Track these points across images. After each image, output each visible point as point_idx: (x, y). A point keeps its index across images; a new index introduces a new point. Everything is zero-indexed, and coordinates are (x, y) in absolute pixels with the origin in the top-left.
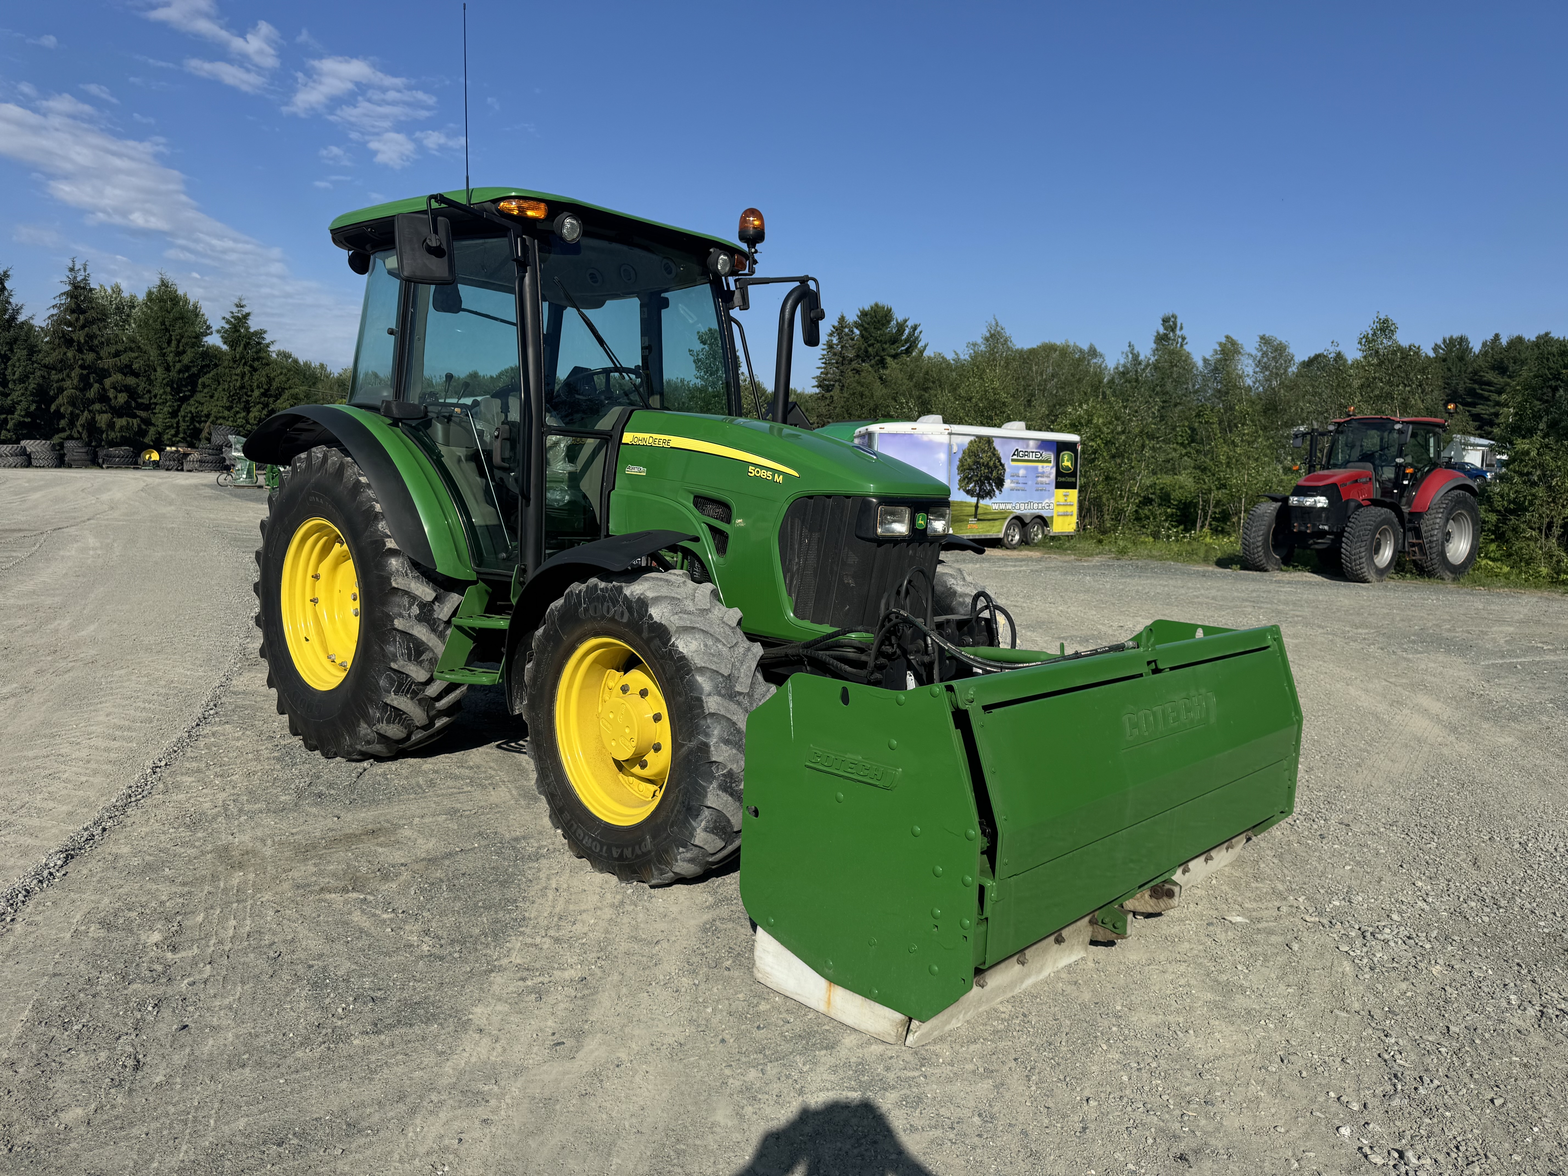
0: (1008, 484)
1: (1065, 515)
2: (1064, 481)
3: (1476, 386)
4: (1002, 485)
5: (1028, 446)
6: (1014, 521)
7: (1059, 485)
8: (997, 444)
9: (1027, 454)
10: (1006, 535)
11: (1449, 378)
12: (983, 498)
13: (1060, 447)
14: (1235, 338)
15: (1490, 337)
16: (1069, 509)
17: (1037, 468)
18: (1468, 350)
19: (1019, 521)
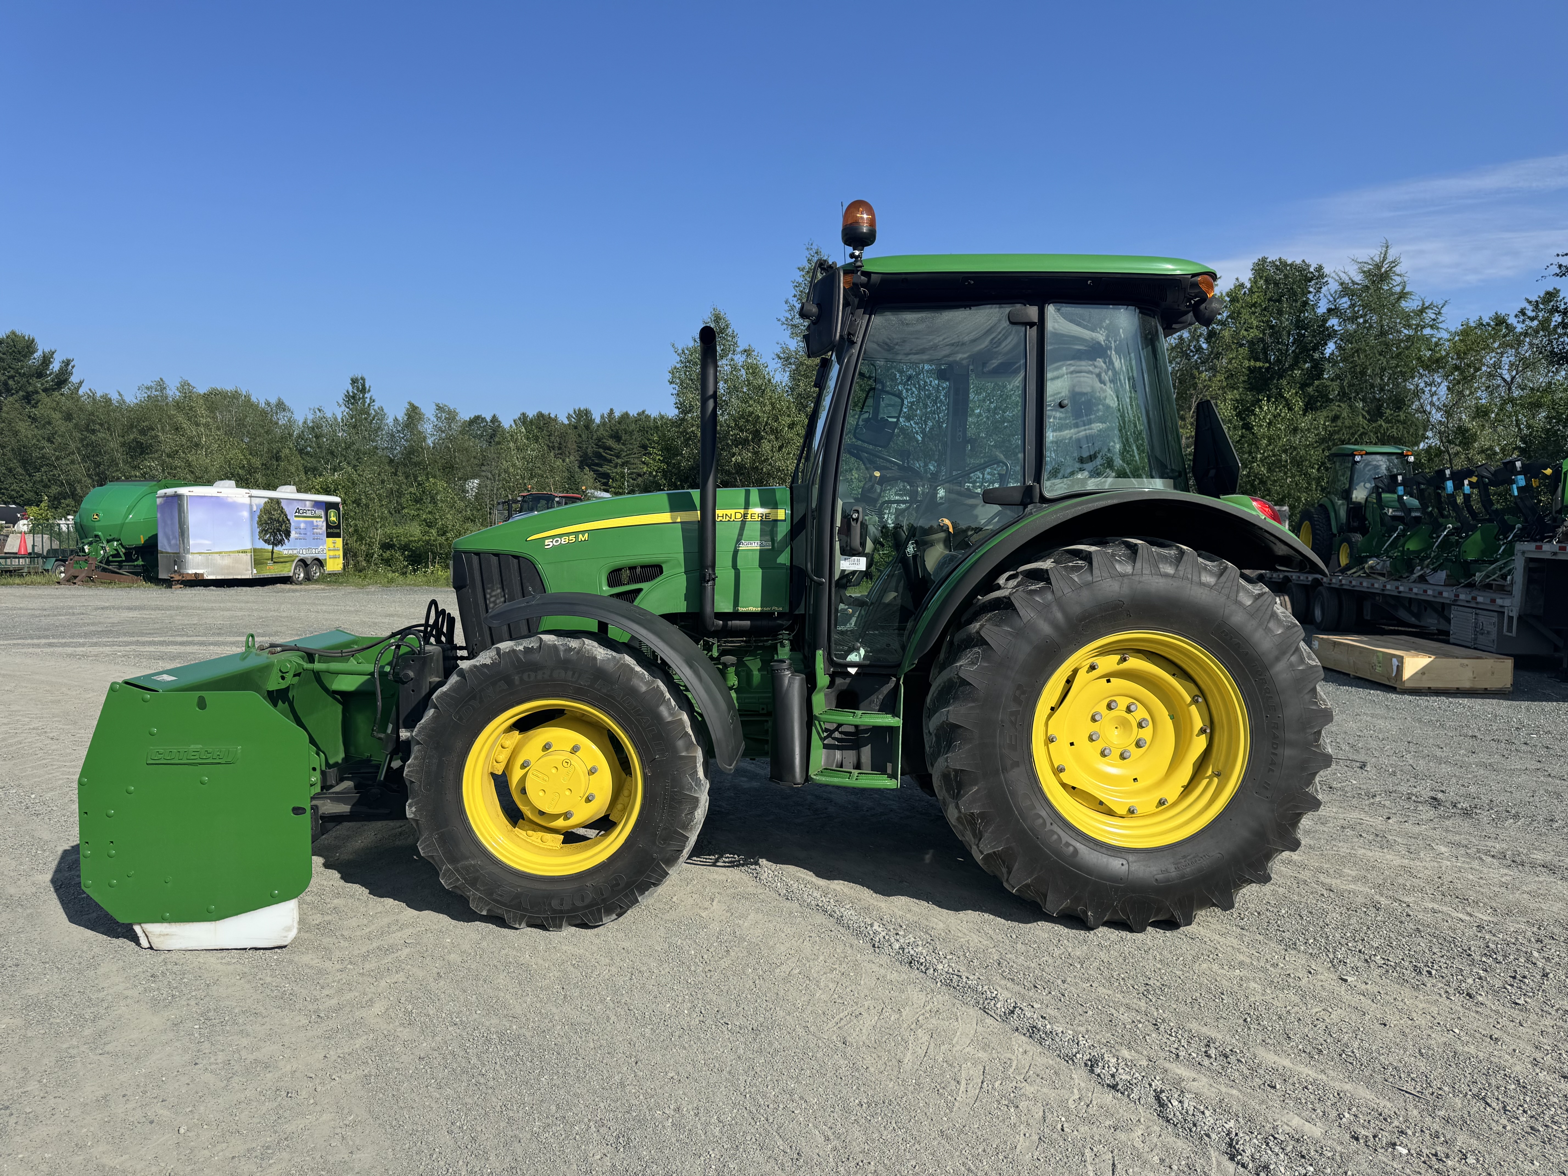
0: (293, 534)
1: (335, 557)
2: (332, 531)
3: (601, 450)
4: (289, 536)
5: (305, 506)
6: (300, 563)
7: (329, 535)
8: (284, 504)
9: (305, 511)
10: (295, 573)
11: (580, 443)
12: (276, 545)
13: (329, 506)
14: (416, 404)
15: (606, 412)
16: (337, 553)
17: (312, 522)
18: (592, 421)
19: (303, 562)
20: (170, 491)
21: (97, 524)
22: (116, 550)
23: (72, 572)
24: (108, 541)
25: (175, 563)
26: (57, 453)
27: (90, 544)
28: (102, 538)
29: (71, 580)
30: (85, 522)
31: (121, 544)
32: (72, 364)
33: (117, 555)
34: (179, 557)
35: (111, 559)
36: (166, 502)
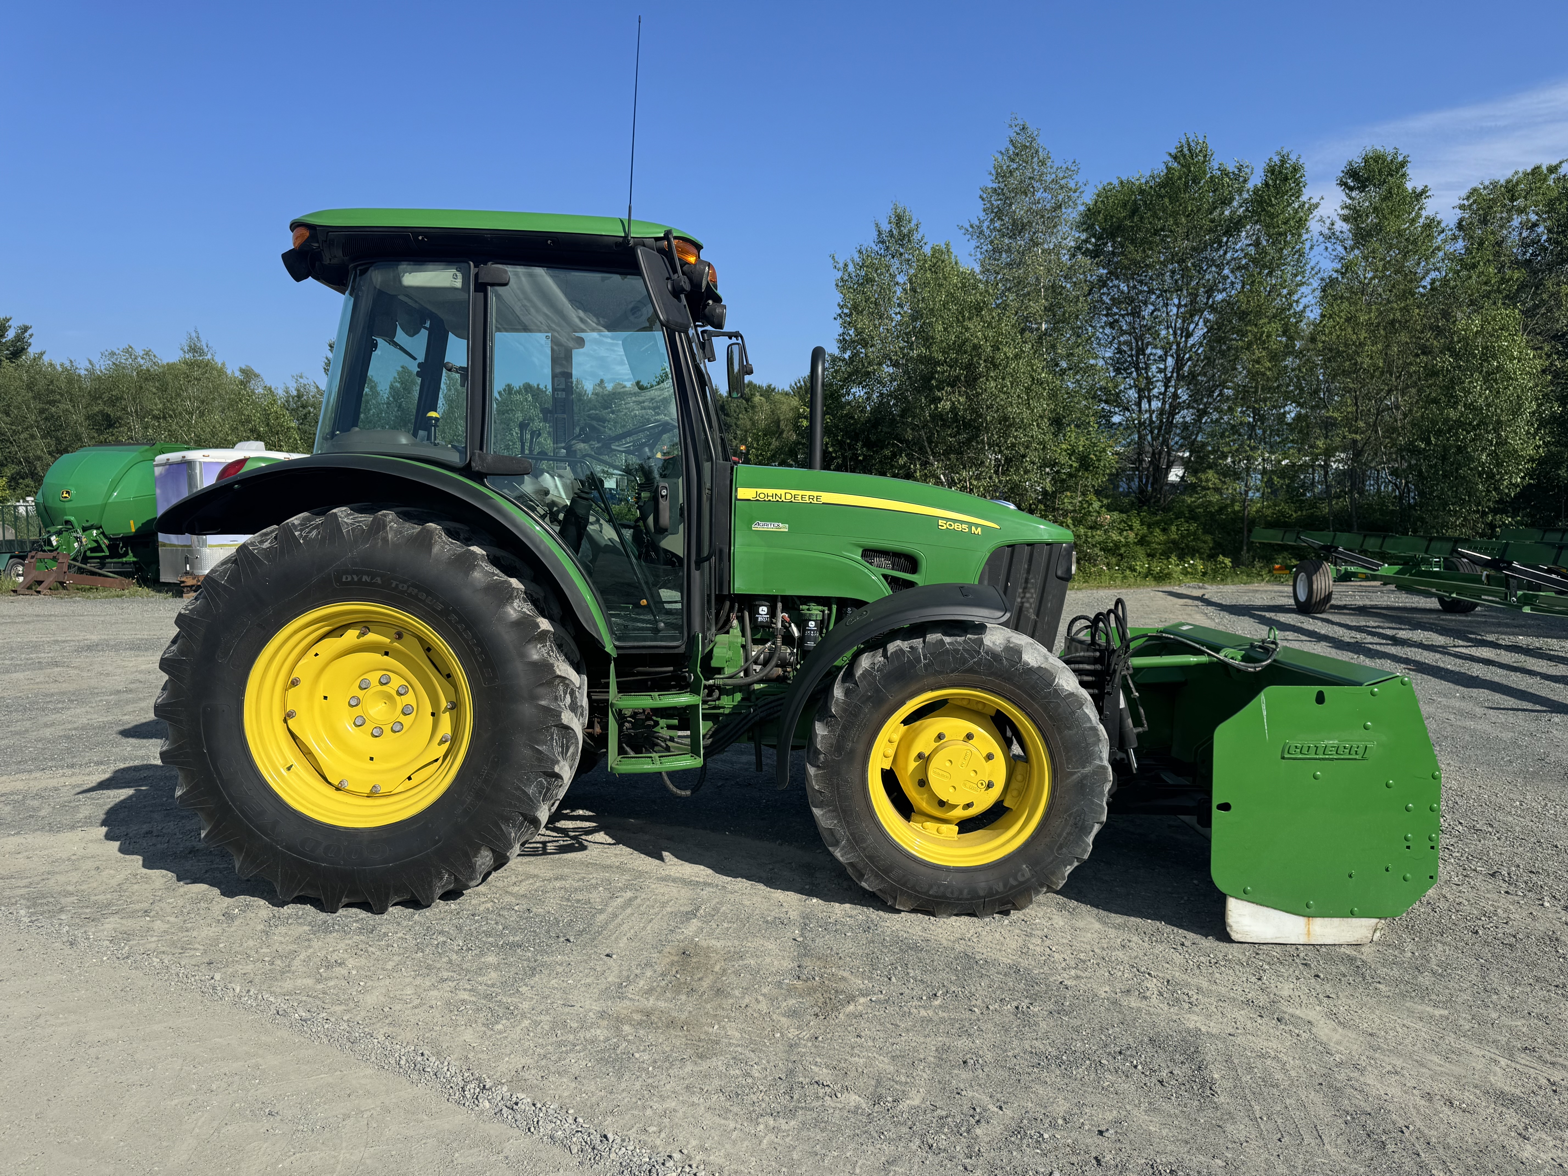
20: (175, 456)
21: (67, 505)
22: (96, 541)
23: (34, 575)
24: (85, 529)
25: (187, 560)
26: (14, 427)
27: (59, 533)
28: (76, 524)
29: (34, 587)
30: (50, 503)
31: (103, 533)
32: (29, 332)
33: (98, 549)
34: (191, 552)
35: (89, 554)
36: (168, 472)
